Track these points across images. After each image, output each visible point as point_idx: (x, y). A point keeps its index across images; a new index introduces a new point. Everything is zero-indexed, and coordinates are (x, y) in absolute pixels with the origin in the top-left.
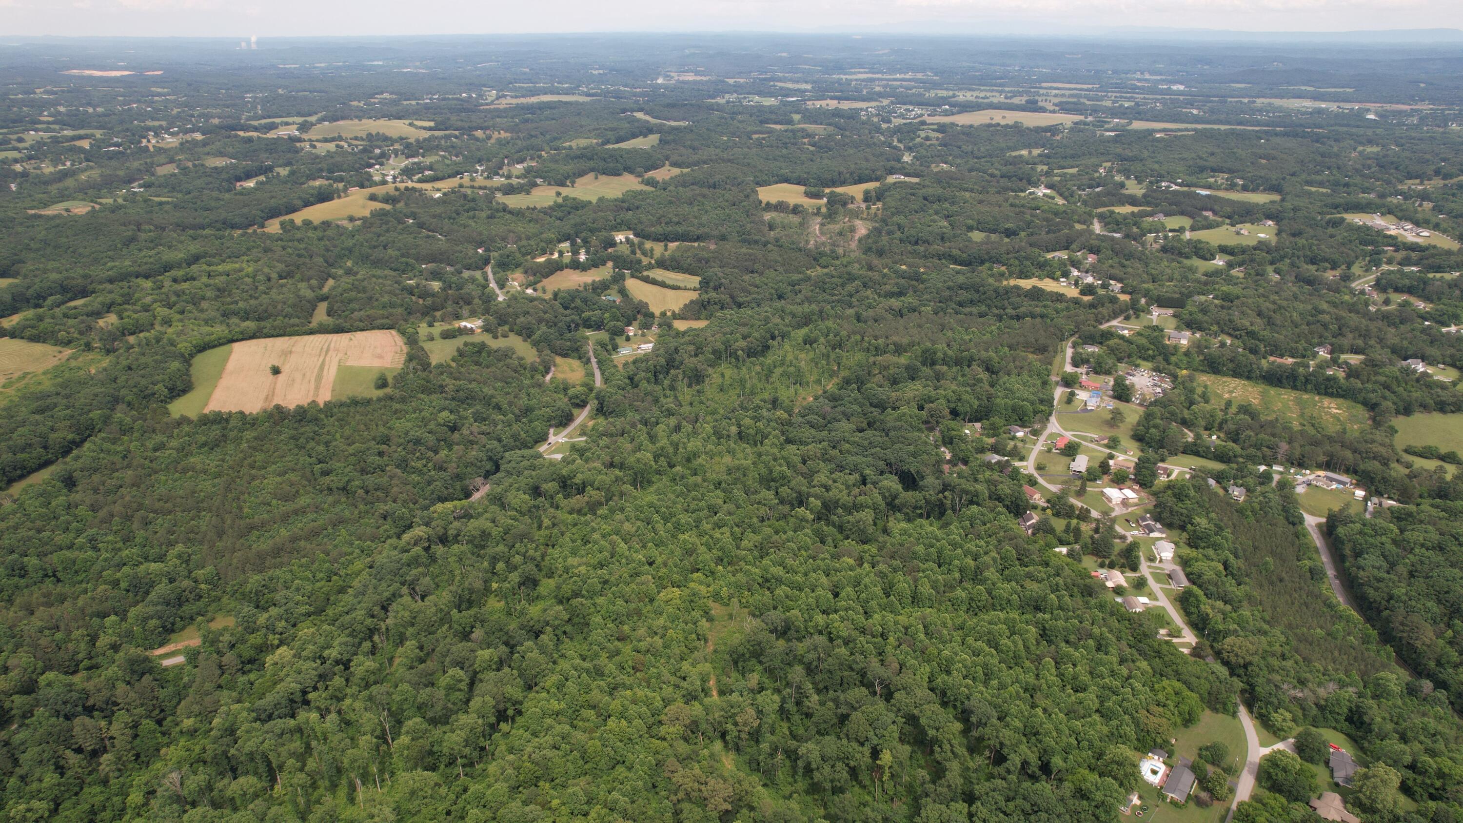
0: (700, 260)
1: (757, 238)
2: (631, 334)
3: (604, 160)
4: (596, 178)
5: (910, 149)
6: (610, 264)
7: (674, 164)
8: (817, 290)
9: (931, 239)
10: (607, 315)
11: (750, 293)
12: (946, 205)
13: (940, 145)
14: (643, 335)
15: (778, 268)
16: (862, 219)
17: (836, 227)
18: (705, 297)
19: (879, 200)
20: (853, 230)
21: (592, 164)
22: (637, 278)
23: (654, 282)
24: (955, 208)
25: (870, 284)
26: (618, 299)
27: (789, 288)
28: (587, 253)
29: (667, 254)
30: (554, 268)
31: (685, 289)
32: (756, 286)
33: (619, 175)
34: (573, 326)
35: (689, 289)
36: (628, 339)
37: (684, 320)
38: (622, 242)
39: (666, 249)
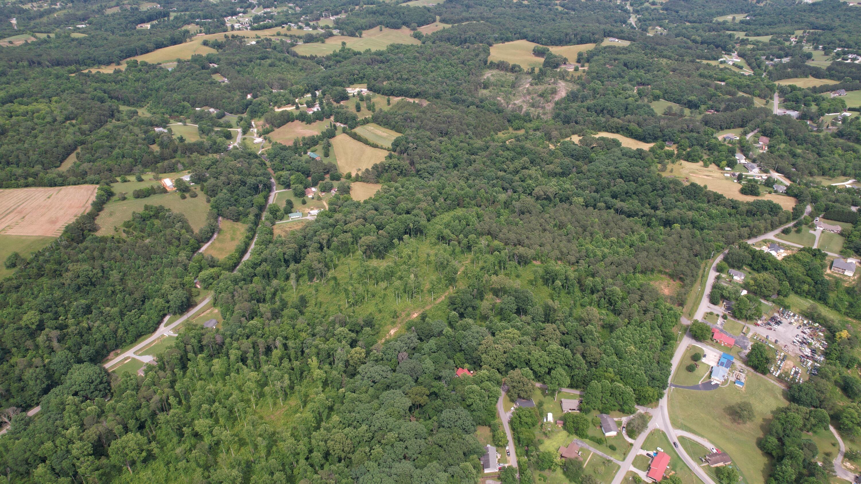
0: (406, 119)
1: (464, 97)
2: (310, 196)
3: (391, 15)
4: (381, 30)
5: (637, 12)
6: (333, 118)
7: (443, 21)
8: (488, 163)
9: (615, 109)
10: (292, 177)
12: (642, 72)
13: (663, 9)
14: (320, 199)
15: (469, 132)
16: (566, 81)
17: (541, 88)
18: (388, 161)
19: (588, 61)
20: (554, 92)
21: (381, 18)
22: (347, 133)
24: (649, 76)
26: (319, 157)
27: (467, 157)
28: (321, 105)
29: (386, 108)
30: (287, 119)
31: (382, 148)
32: (439, 152)
33: (399, 28)
34: (261, 186)
35: (385, 149)
36: (304, 203)
37: (365, 184)
38: (354, 96)
39: (389, 104)
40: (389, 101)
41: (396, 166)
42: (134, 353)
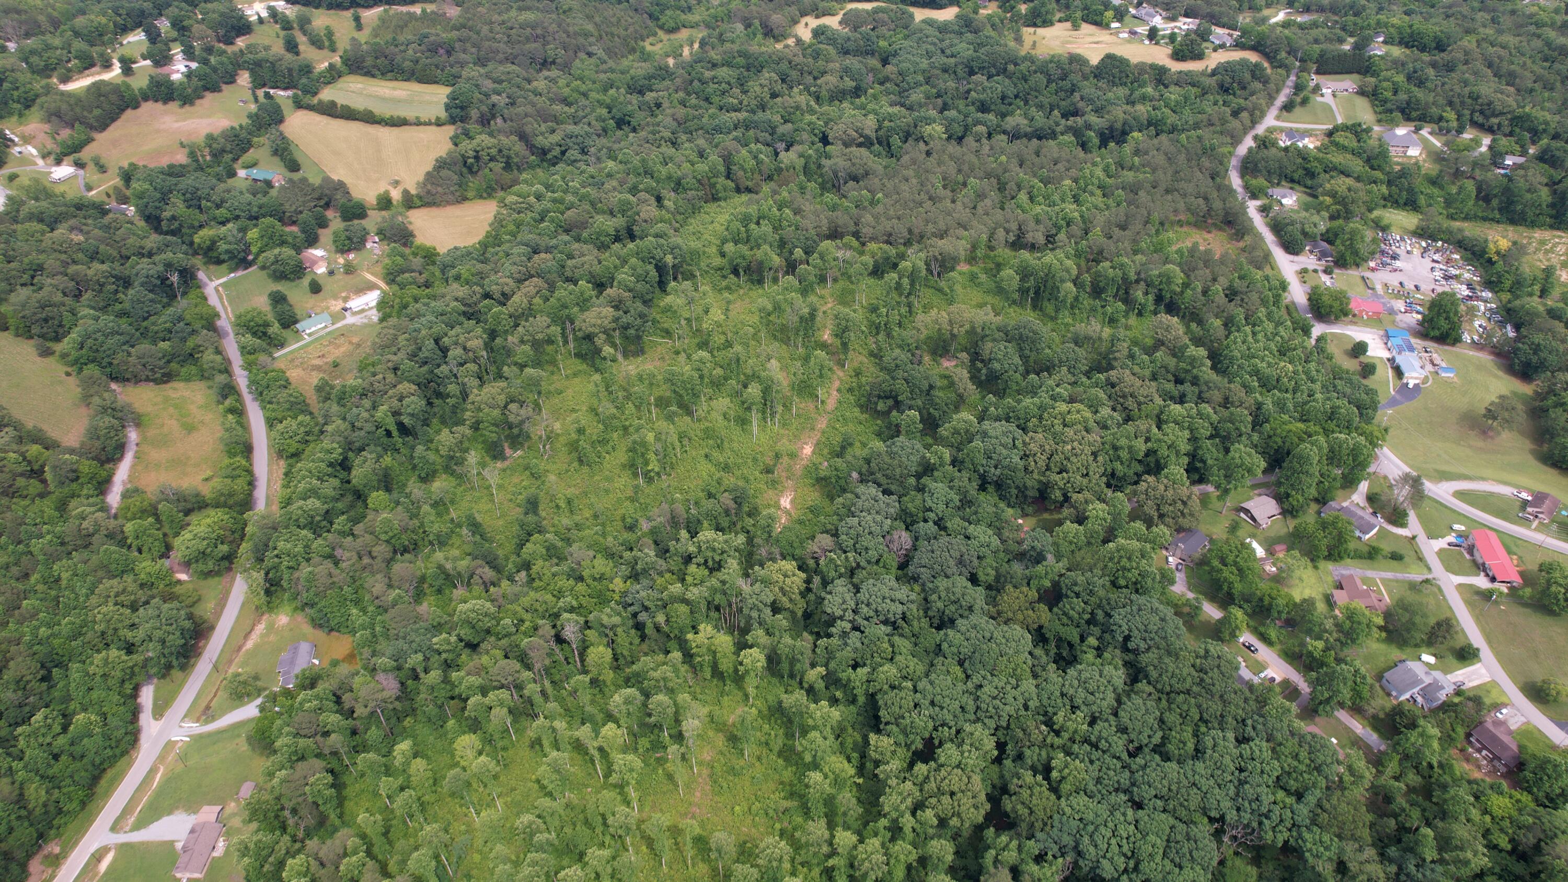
0: (433, 50)
2: (321, 270)
6: (244, 79)
8: (693, 100)
10: (253, 234)
11: (556, 119)
14: (349, 269)
18: (467, 146)
22: (310, 108)
23: (349, 114)
25: (794, 74)
26: (276, 175)
27: (635, 99)
28: (189, 54)
29: (363, 37)
30: (116, 102)
31: (418, 123)
32: (566, 101)
34: (175, 278)
35: (429, 124)
36: (316, 288)
37: (433, 211)
38: (261, 21)
39: (359, 27)
40: (357, 19)
41: (493, 151)
42: (114, 828)
